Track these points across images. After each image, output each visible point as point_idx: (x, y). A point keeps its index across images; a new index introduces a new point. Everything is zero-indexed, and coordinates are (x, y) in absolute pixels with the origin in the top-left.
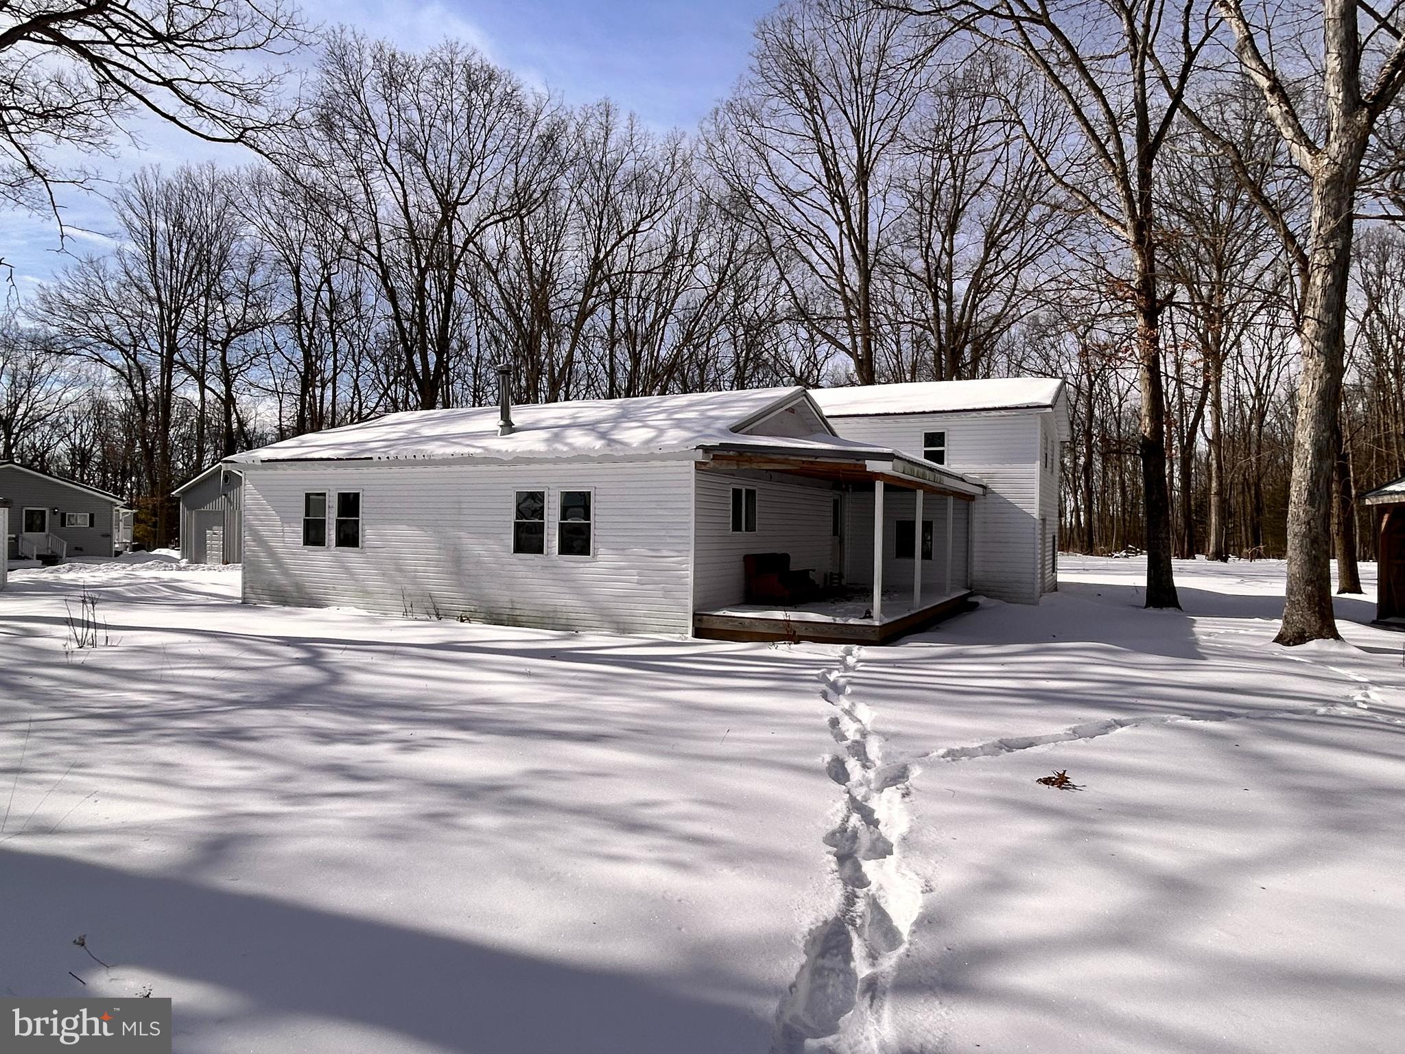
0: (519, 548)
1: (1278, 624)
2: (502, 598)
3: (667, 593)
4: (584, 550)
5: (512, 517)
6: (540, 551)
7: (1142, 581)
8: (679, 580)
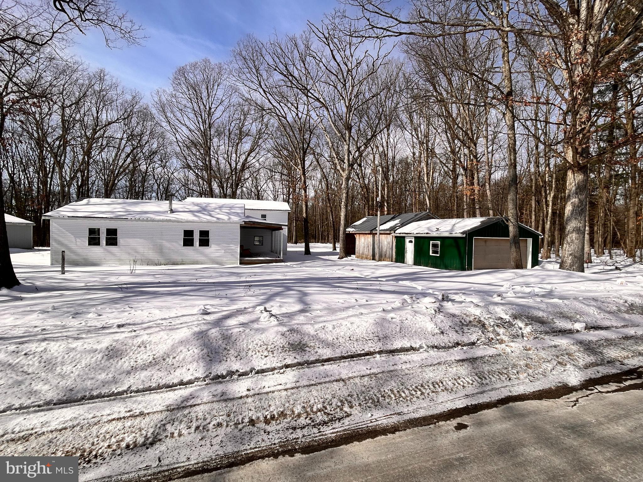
0: (185, 245)
1: (338, 256)
2: (179, 258)
3: (232, 255)
4: (207, 244)
5: (182, 237)
6: (193, 246)
7: (303, 249)
8: (236, 252)
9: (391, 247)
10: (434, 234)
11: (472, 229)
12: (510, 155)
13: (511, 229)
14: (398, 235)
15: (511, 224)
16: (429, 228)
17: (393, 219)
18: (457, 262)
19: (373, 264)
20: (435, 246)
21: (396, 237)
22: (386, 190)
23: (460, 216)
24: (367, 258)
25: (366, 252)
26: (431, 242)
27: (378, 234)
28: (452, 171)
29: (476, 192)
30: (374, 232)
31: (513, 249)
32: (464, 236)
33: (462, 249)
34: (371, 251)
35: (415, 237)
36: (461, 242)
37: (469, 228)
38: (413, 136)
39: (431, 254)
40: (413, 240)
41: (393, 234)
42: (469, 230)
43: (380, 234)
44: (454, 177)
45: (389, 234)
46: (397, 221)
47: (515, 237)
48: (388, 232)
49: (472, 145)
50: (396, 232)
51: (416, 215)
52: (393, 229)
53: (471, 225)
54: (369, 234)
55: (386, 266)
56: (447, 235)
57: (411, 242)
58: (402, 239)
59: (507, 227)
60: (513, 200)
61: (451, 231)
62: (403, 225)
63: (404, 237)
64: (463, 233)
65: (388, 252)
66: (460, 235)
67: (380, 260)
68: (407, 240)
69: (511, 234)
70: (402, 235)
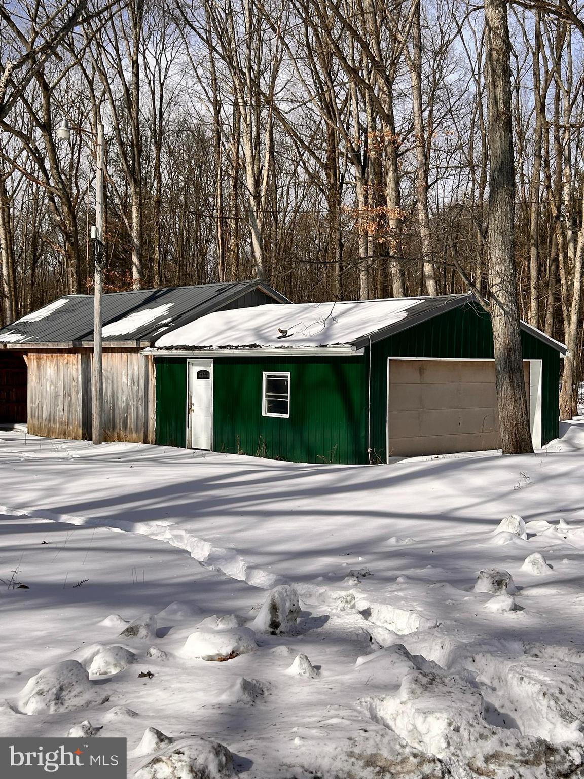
9: (141, 393)
10: (273, 349)
11: (382, 331)
12: (495, 87)
13: (499, 325)
14: (164, 353)
15: (497, 311)
16: (258, 332)
17: (149, 302)
18: (341, 436)
19: (76, 454)
20: (276, 386)
21: (158, 360)
22: (135, 214)
23: (349, 294)
24: (65, 434)
25: (62, 414)
26: (265, 374)
27: (97, 350)
28: (326, 167)
29: (392, 224)
30: (85, 345)
31: (506, 390)
32: (361, 352)
33: (356, 396)
34: (79, 409)
35: (218, 361)
36: (352, 373)
37: (374, 328)
38: (213, 49)
39: (265, 413)
40: (211, 370)
41: (147, 351)
42: (373, 335)
43: (105, 350)
44: (333, 186)
45: (136, 350)
46: (160, 311)
47: (509, 350)
48: (132, 344)
49: (381, 81)
50: (157, 344)
51: (220, 291)
52: (149, 334)
53: (381, 320)
54: (69, 351)
55: (120, 459)
56: (311, 349)
57: (202, 375)
58: (176, 366)
59: (487, 319)
60: (503, 234)
61: (323, 339)
62: (179, 320)
63: (182, 361)
64: (356, 344)
65: (133, 411)
66: (348, 351)
67: (106, 438)
68: (193, 370)
69: (499, 344)
70: (175, 353)
